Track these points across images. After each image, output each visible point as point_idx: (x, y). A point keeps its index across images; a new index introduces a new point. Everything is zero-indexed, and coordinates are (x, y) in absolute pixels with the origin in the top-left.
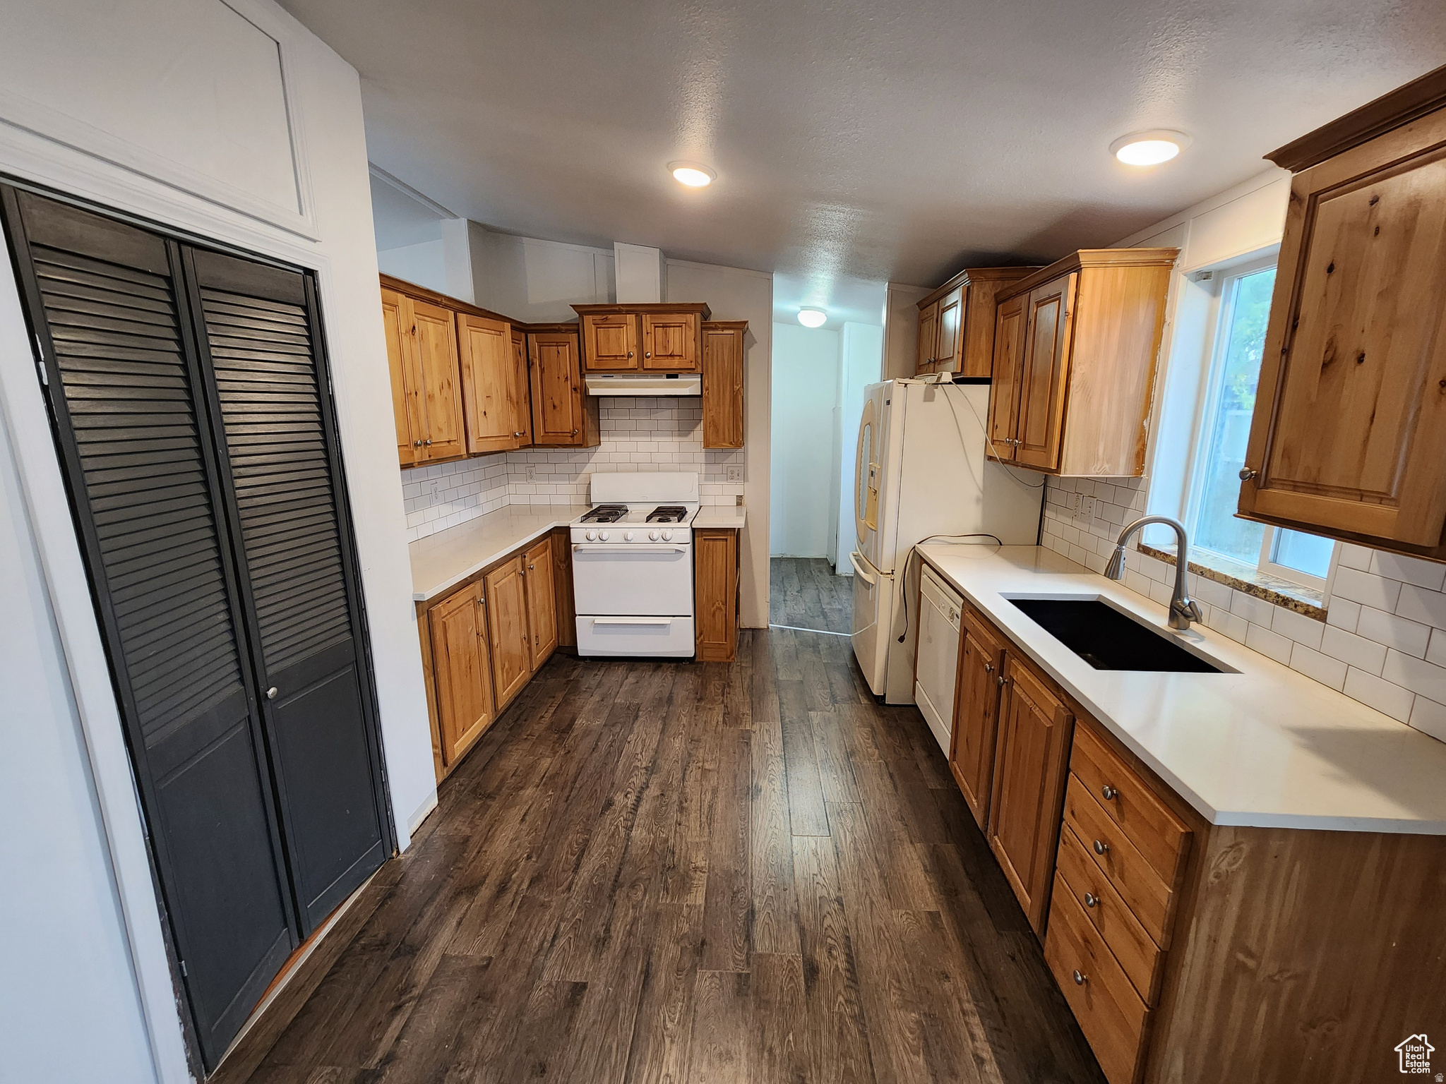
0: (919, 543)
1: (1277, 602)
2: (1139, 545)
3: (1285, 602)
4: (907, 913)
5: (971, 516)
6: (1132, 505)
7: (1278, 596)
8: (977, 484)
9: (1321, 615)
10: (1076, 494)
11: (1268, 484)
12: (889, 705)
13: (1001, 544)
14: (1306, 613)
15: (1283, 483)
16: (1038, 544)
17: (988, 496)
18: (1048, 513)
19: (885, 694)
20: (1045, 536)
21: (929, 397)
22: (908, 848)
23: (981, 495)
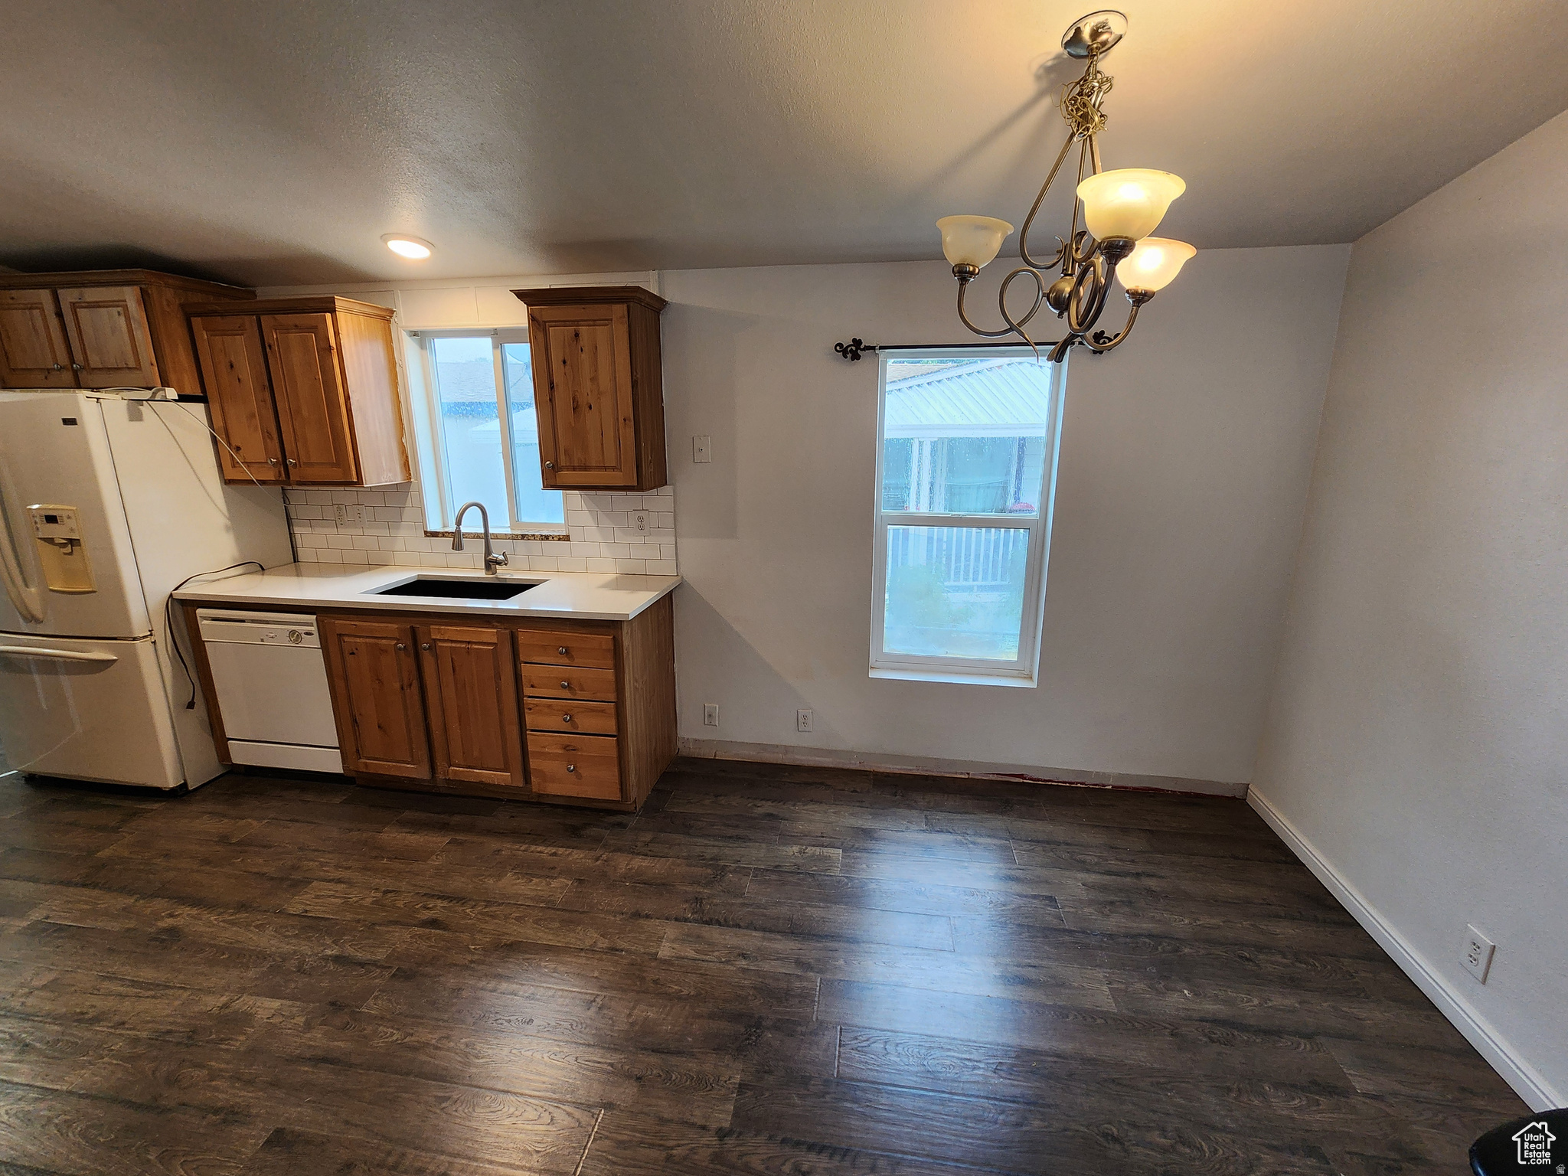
0: (176, 589)
1: (542, 540)
2: (426, 533)
3: (547, 538)
4: (438, 855)
5: (224, 547)
6: (409, 503)
7: (542, 536)
8: (223, 513)
9: (567, 538)
10: (335, 506)
11: (561, 469)
12: (195, 790)
13: (263, 569)
14: (559, 540)
15: (568, 468)
16: (295, 562)
17: (236, 523)
18: (297, 530)
19: (185, 780)
20: (301, 552)
21: (135, 416)
22: (384, 836)
23: (229, 523)
